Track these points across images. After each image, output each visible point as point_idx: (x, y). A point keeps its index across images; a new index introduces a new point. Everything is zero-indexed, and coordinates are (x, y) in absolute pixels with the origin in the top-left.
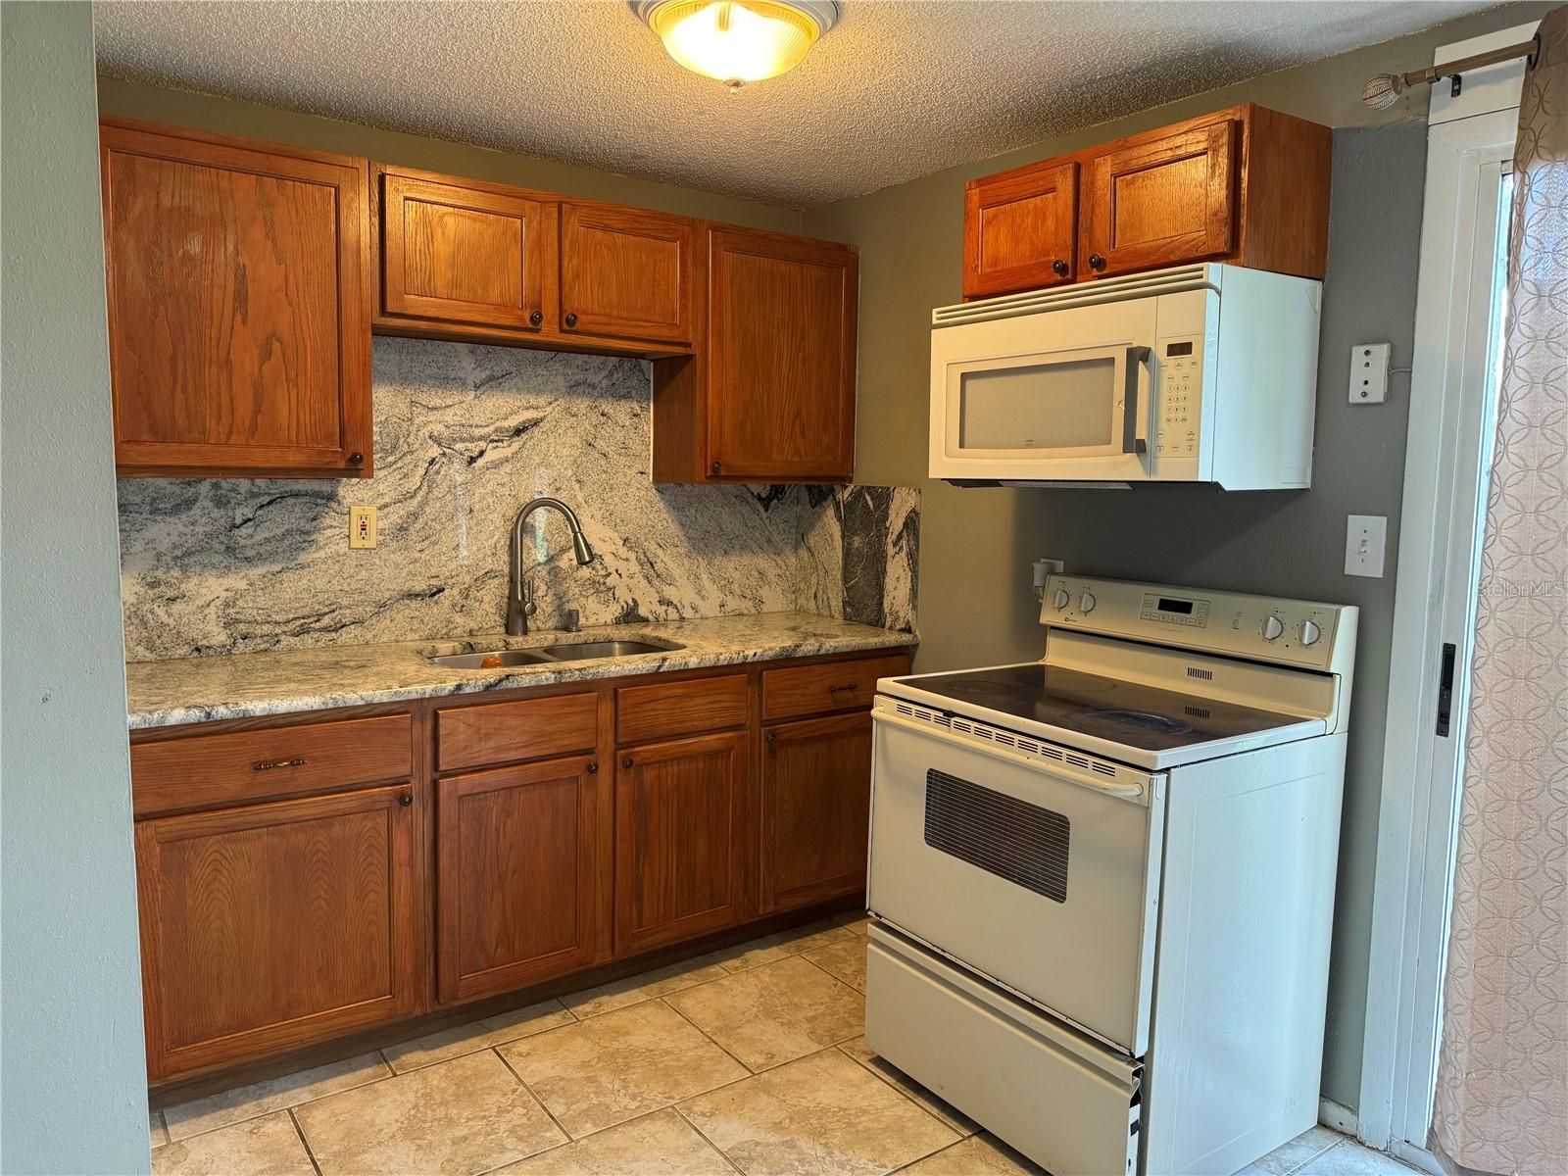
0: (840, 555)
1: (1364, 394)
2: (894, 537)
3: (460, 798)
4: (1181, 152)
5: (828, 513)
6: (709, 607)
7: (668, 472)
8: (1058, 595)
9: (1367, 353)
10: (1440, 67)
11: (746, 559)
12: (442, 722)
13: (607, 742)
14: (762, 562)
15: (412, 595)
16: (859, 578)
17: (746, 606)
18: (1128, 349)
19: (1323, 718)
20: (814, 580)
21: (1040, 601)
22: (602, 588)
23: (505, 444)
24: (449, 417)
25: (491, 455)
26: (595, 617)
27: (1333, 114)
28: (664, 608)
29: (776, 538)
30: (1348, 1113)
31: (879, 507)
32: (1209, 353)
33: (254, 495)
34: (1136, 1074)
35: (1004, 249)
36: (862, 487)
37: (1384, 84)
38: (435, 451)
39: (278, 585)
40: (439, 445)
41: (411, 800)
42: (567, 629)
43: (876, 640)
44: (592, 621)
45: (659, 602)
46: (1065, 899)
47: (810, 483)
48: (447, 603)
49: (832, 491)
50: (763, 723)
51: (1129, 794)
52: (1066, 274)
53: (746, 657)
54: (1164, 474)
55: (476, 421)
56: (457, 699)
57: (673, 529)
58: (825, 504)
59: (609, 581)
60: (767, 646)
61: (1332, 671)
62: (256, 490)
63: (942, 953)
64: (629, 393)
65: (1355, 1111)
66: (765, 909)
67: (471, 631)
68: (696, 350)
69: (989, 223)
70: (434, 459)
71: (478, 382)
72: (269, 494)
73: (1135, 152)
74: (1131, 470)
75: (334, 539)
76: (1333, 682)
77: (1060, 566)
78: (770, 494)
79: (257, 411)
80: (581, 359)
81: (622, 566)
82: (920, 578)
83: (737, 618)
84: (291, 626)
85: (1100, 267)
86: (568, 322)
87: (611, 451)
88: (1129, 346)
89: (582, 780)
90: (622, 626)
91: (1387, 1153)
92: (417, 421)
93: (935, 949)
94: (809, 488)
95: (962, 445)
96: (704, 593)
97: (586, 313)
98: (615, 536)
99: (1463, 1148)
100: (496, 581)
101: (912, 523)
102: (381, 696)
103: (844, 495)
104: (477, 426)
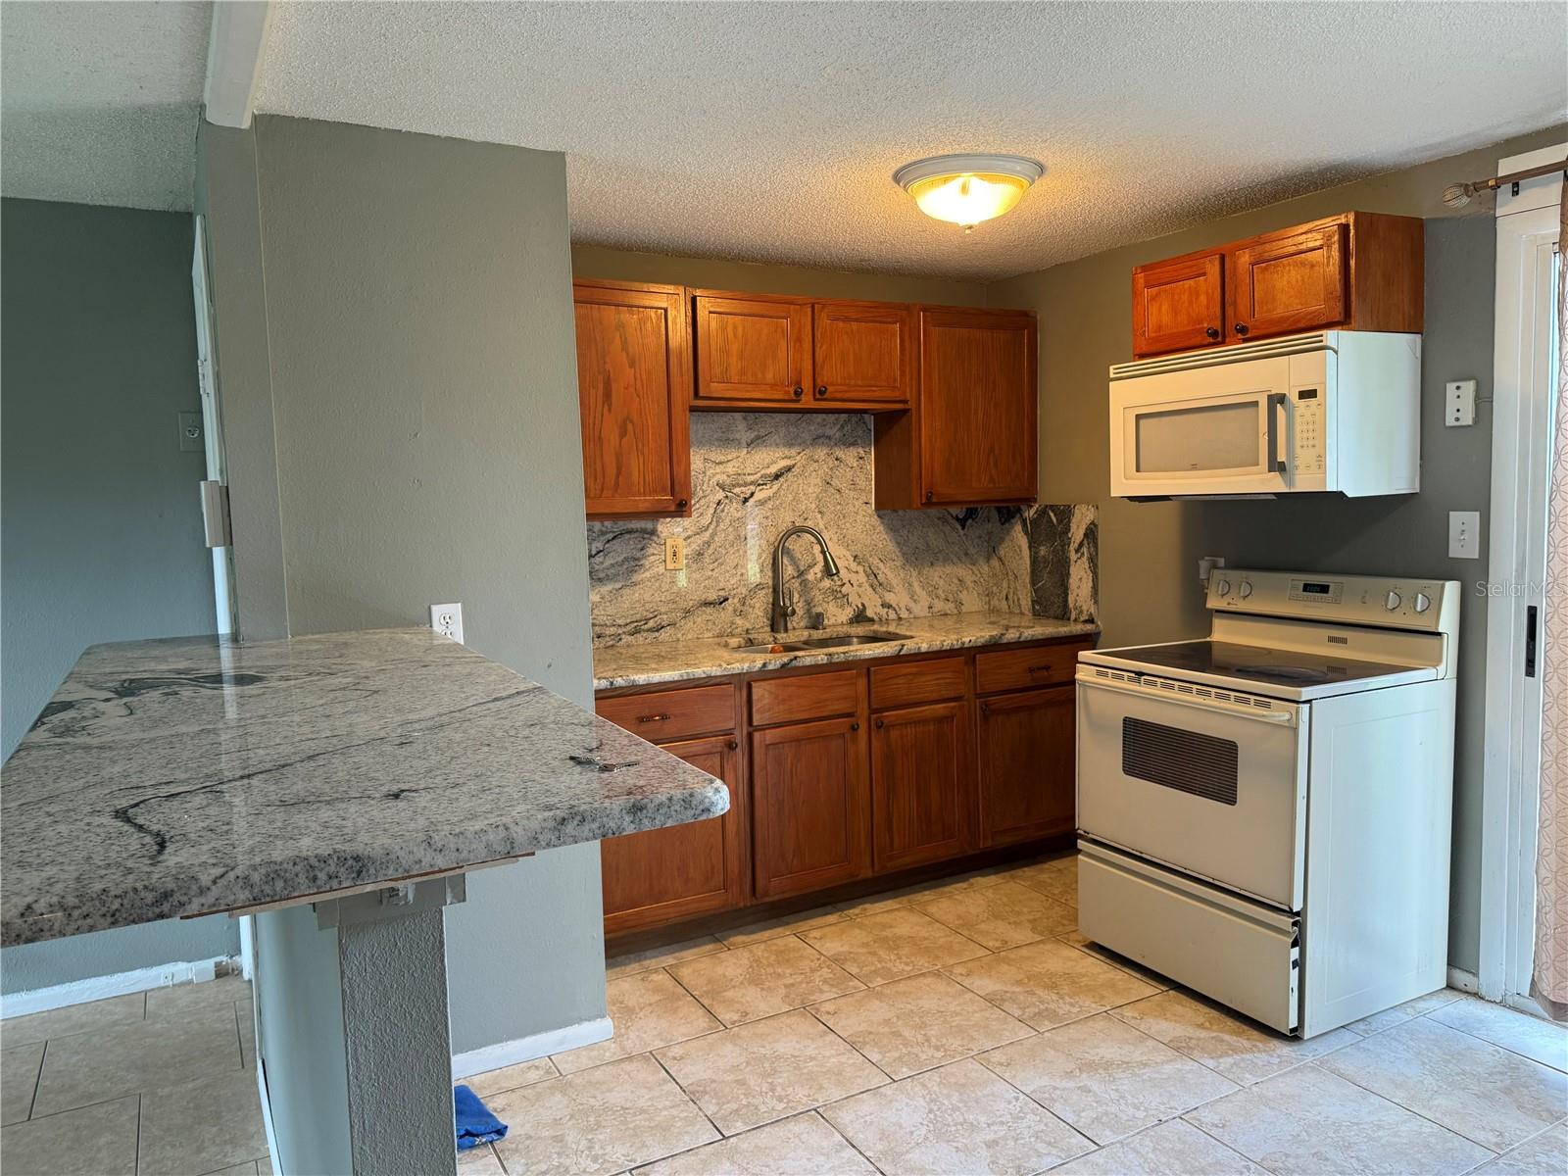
0: (1028, 562)
1: (1457, 419)
2: (1076, 545)
3: (767, 746)
4: (1304, 247)
5: (1016, 528)
6: (920, 609)
7: (888, 501)
8: (1221, 585)
9: (1458, 388)
10: (1502, 177)
11: (948, 569)
12: (754, 690)
13: (863, 710)
14: (961, 571)
15: (708, 604)
16: (1045, 581)
17: (949, 607)
18: (1269, 396)
19: (1434, 667)
20: (1005, 585)
21: (1206, 591)
22: (839, 595)
23: (768, 486)
24: (730, 469)
25: (758, 496)
26: (834, 618)
27: (1423, 208)
28: (886, 610)
29: (972, 551)
30: (1471, 976)
31: (1062, 521)
32: (1330, 395)
33: (603, 533)
34: (1295, 924)
35: (1166, 319)
36: (1047, 506)
37: (1458, 191)
38: (720, 495)
39: (620, 598)
40: (724, 490)
41: (736, 746)
42: (815, 628)
43: (1065, 629)
44: (832, 621)
45: (882, 605)
46: (1236, 802)
47: (997, 505)
48: (731, 609)
49: (1019, 510)
50: (978, 696)
51: (1282, 719)
52: (1217, 338)
53: (963, 643)
54: (1301, 486)
55: (748, 471)
56: (764, 675)
57: (891, 546)
58: (1013, 521)
59: (844, 590)
60: (978, 635)
61: (1440, 630)
62: (604, 529)
63: (1139, 854)
64: (856, 441)
65: (1476, 974)
66: (985, 844)
67: (747, 630)
68: (912, 405)
69: (1153, 299)
70: (720, 501)
71: (749, 441)
72: (614, 532)
73: (1268, 247)
74: (1275, 484)
75: (654, 563)
76: (1442, 639)
77: (1221, 562)
78: (966, 515)
79: (619, 473)
80: (820, 417)
81: (854, 578)
82: (1100, 577)
83: (942, 617)
84: (628, 628)
85: (1245, 333)
86: (820, 392)
87: (843, 487)
88: (1269, 393)
89: (848, 736)
90: (855, 625)
91: (1502, 1004)
92: (708, 473)
93: (1134, 852)
94: (999, 509)
95: (1138, 470)
96: (916, 597)
97: (832, 385)
98: (848, 554)
99: (1554, 987)
100: (764, 592)
101: (1091, 533)
102: (716, 671)
103: (1030, 513)
104: (749, 474)
